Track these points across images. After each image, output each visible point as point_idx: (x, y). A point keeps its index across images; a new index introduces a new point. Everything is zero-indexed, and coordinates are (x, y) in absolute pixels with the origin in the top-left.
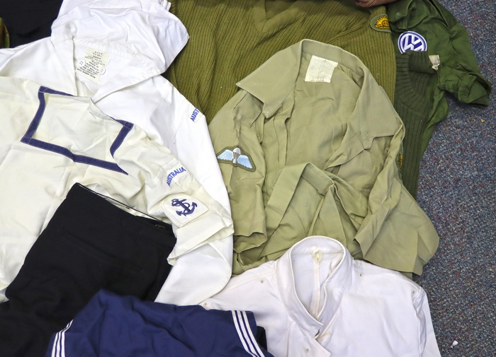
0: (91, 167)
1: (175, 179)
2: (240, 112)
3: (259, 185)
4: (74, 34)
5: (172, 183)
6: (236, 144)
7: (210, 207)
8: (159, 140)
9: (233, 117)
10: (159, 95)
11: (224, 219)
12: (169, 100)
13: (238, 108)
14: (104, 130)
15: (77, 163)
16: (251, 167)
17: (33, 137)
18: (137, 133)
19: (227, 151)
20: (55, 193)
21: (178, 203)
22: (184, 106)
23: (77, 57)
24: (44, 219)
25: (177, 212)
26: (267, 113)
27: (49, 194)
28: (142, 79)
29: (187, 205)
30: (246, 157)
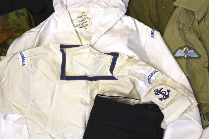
0: (101, 81)
1: (153, 78)
2: (181, 22)
3: (205, 67)
4: (66, 5)
5: (151, 81)
6: (184, 44)
7: (178, 90)
8: (136, 57)
9: (177, 28)
10: (127, 28)
11: (190, 98)
12: (135, 29)
13: (179, 21)
14: (103, 60)
15: (93, 82)
16: (197, 56)
17: (65, 75)
18: (123, 57)
19: (179, 50)
20: (87, 102)
21: (158, 92)
22: (144, 30)
23: (73, 19)
24: (85, 118)
25: (159, 99)
26: (199, 17)
27: (84, 104)
28: (115, 22)
29: (164, 93)
30: (193, 51)
